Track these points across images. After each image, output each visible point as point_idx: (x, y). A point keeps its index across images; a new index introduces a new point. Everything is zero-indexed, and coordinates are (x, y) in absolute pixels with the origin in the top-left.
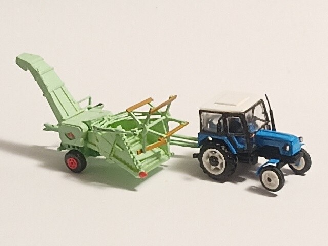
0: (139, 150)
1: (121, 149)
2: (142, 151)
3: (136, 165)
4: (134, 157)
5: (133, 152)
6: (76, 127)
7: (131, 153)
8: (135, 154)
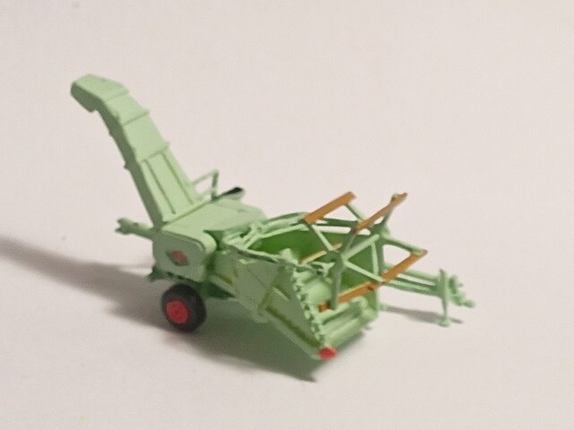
0: (322, 303)
1: (285, 298)
2: (329, 305)
3: (313, 333)
4: (312, 318)
5: (311, 307)
6: (192, 243)
7: (307, 308)
8: (314, 311)
